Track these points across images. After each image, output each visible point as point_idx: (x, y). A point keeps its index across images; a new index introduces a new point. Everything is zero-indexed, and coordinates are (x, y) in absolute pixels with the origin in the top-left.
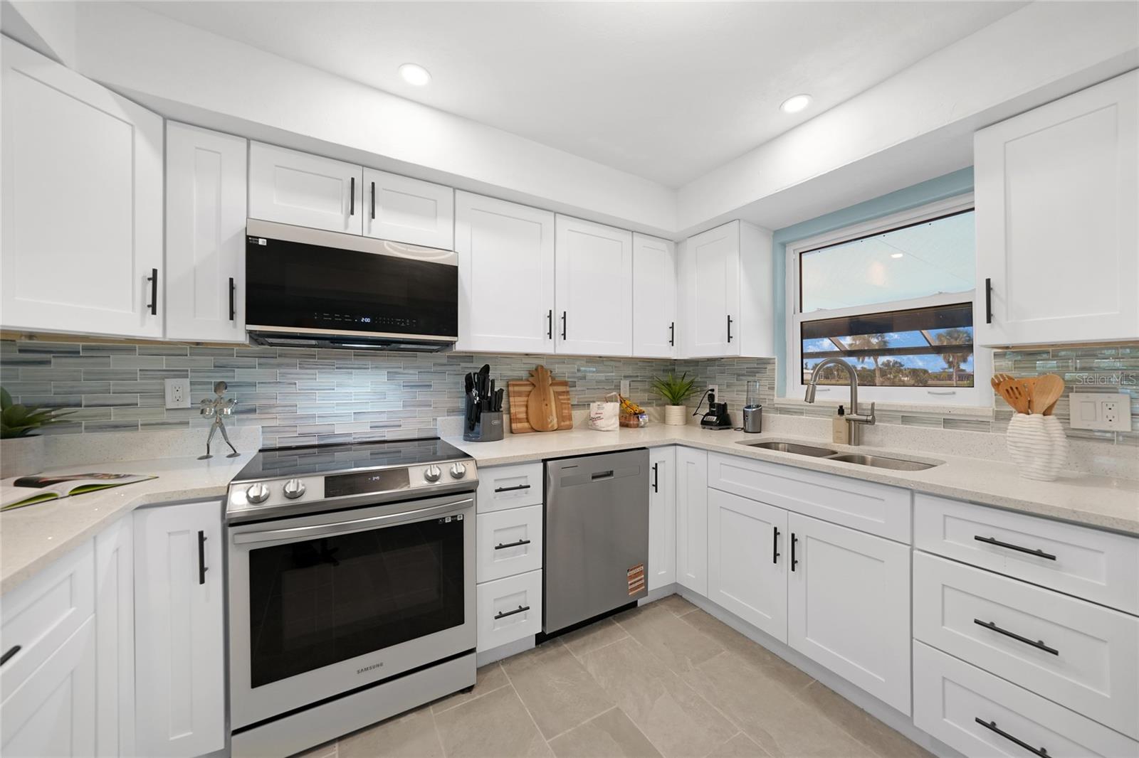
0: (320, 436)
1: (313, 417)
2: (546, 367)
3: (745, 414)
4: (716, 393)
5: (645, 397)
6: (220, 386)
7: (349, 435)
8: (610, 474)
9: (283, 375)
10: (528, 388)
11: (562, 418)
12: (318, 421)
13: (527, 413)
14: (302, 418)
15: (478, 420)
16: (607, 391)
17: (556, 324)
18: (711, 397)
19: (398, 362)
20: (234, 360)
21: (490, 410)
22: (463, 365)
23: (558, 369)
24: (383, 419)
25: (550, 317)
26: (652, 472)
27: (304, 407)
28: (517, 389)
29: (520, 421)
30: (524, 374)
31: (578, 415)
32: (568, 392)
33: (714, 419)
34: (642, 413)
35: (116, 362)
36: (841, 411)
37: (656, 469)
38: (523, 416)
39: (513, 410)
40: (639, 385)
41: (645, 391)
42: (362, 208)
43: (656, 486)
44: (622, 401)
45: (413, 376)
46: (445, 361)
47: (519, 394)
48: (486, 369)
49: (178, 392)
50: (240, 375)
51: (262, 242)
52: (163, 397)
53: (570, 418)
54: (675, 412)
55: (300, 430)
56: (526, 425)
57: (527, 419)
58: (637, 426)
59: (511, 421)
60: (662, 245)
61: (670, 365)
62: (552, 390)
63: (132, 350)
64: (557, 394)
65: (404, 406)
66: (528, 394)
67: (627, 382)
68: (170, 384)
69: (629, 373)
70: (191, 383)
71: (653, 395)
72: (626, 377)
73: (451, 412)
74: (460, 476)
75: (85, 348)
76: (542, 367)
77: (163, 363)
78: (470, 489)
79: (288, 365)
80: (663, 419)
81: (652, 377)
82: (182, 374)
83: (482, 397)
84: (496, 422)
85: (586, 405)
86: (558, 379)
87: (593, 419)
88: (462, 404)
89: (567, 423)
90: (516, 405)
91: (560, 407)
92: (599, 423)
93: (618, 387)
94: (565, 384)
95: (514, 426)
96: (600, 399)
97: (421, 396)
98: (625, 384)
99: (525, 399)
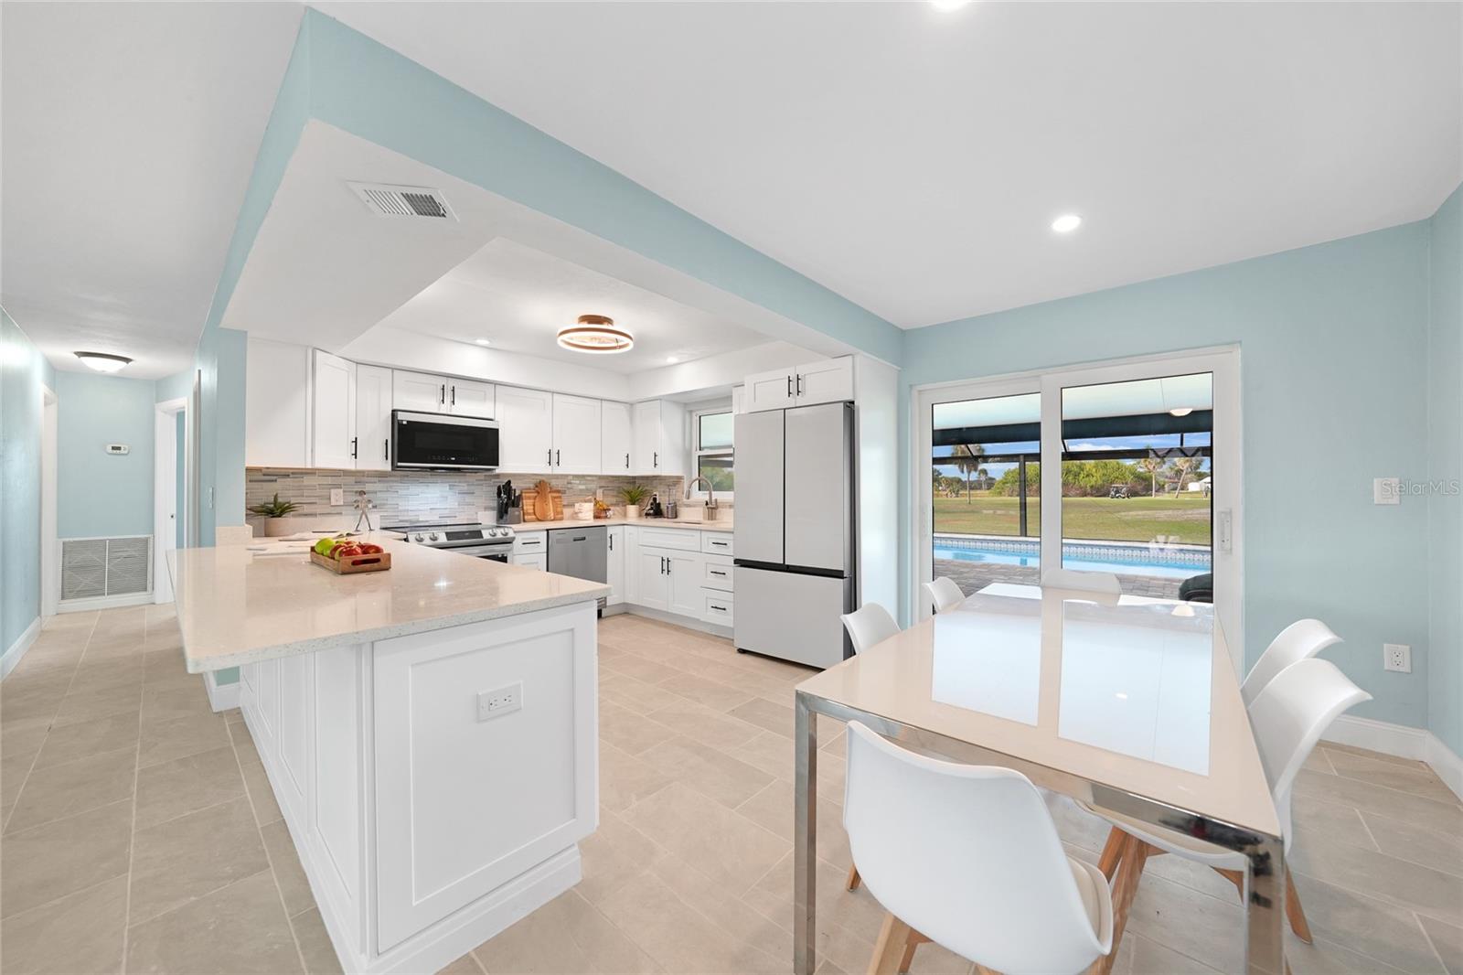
0: (411, 521)
1: (408, 510)
2: (546, 480)
3: (668, 507)
4: (657, 497)
5: (614, 500)
6: (362, 493)
7: (427, 521)
8: (584, 539)
9: (391, 487)
10: (536, 494)
11: (556, 513)
12: (410, 513)
13: (534, 509)
14: (401, 511)
15: (506, 512)
16: (584, 496)
17: (553, 457)
18: (655, 499)
19: (455, 478)
20: (366, 479)
21: (513, 506)
22: (493, 480)
23: (554, 483)
24: (446, 512)
25: (550, 453)
26: (609, 539)
27: (403, 505)
28: (527, 495)
29: (529, 514)
30: (532, 486)
31: (567, 512)
32: (560, 497)
33: (652, 511)
34: (609, 510)
35: (307, 481)
36: (707, 504)
37: (611, 537)
38: (532, 511)
39: (525, 508)
40: (611, 493)
41: (613, 496)
42: (448, 399)
43: (611, 547)
44: (596, 503)
45: (465, 487)
46: (483, 478)
47: (529, 498)
48: (509, 482)
49: (337, 496)
50: (368, 487)
51: (405, 423)
52: (330, 499)
53: (562, 513)
54: (632, 509)
55: (400, 518)
56: (534, 517)
57: (534, 514)
58: (606, 517)
59: (524, 514)
60: (621, 407)
61: (632, 480)
62: (550, 495)
63: (315, 473)
64: (554, 498)
65: (459, 505)
66: (535, 498)
67: (601, 490)
68: (333, 492)
69: (603, 484)
70: (344, 491)
71: (621, 500)
72: (601, 487)
73: (486, 508)
74: (506, 534)
75: (293, 473)
76: (543, 481)
77: (329, 480)
78: (509, 542)
79: (393, 481)
80: (625, 515)
81: (619, 487)
82: (338, 486)
83: (509, 498)
84: (517, 513)
85: (572, 505)
86: (554, 489)
87: (576, 513)
88: (495, 504)
89: (560, 516)
90: (527, 504)
91: (555, 506)
92: (580, 515)
93: (595, 493)
94: (558, 491)
95: (526, 517)
96: (581, 501)
97: (468, 499)
98: (600, 492)
99: (532, 501)
